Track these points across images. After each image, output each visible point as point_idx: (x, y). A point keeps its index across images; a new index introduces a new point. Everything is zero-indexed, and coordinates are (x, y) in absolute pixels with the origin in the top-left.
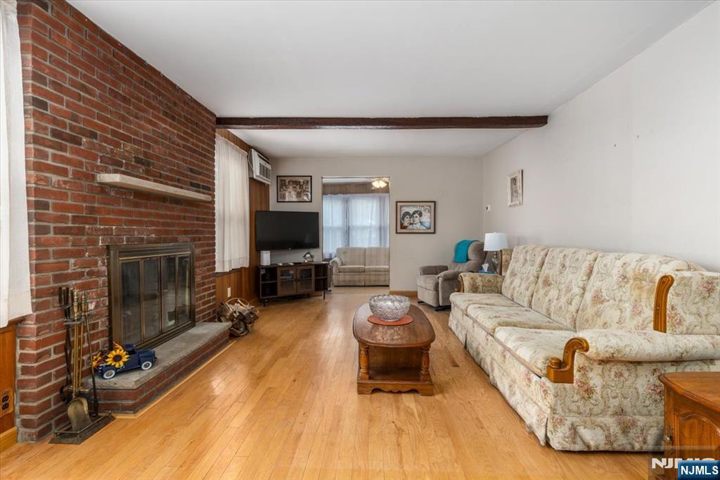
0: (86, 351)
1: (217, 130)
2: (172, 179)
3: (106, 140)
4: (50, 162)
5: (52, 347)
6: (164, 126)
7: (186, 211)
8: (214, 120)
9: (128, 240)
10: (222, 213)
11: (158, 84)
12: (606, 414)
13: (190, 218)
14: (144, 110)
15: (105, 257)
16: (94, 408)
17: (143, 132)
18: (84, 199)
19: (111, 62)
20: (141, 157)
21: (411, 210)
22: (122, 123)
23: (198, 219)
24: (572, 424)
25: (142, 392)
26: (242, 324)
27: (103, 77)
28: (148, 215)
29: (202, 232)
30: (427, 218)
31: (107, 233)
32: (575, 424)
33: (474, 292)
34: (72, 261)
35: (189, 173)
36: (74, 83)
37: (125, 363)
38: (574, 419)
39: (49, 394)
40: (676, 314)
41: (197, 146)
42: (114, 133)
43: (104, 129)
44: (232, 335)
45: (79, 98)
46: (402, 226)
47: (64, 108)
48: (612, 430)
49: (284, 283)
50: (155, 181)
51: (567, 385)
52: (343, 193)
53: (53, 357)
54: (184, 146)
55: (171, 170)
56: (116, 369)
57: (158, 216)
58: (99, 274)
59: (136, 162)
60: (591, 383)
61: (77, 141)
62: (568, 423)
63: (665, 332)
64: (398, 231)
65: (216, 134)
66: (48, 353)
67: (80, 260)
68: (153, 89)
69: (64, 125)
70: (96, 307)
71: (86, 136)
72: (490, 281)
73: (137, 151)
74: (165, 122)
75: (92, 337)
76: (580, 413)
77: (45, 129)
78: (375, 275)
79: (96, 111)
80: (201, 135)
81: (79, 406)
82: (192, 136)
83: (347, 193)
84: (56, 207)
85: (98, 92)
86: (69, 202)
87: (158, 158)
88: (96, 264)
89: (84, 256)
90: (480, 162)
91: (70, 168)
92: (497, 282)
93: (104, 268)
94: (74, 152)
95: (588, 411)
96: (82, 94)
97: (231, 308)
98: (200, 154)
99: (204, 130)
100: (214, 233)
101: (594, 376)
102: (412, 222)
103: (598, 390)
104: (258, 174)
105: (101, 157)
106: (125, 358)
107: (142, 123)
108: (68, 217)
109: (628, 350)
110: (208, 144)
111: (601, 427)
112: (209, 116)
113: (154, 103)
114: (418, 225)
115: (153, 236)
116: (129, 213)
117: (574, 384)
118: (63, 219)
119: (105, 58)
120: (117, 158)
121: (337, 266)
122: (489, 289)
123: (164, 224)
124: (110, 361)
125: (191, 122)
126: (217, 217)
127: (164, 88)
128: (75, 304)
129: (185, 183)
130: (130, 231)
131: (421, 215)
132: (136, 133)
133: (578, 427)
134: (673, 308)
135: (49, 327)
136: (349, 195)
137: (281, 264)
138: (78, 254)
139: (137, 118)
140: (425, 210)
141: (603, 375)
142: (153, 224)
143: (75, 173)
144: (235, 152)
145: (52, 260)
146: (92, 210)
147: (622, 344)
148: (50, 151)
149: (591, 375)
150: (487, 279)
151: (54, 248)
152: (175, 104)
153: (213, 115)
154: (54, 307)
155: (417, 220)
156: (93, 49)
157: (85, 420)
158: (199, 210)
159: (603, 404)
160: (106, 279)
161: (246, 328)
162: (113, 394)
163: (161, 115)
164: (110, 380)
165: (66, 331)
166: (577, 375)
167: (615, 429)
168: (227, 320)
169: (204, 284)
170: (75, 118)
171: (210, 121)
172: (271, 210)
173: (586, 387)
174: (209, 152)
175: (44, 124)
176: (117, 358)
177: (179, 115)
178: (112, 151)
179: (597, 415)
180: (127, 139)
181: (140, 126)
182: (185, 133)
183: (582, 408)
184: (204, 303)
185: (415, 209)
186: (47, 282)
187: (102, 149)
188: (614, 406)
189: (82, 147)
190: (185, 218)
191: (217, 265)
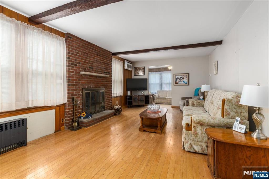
0: (77, 112)
1: (113, 56)
2: (99, 71)
3: (82, 64)
4: (71, 70)
5: (71, 110)
6: (97, 58)
7: (102, 79)
8: (112, 54)
9: (87, 87)
10: (114, 79)
11: (95, 48)
12: (203, 142)
13: (104, 81)
14: (91, 55)
15: (82, 91)
16: (78, 125)
17: (91, 60)
18: (77, 78)
19: (84, 46)
20: (91, 67)
21: (179, 77)
22: (86, 59)
23: (106, 82)
24: (191, 143)
25: (88, 123)
26: (118, 112)
27: (82, 50)
28: (92, 81)
29: (107, 85)
30: (185, 80)
31: (82, 85)
32: (191, 144)
33: (193, 106)
34: (75, 92)
35: (104, 69)
36: (76, 52)
37: (85, 116)
38: (191, 142)
39: (70, 120)
40: (227, 112)
41: (106, 62)
42: (84, 62)
43: (82, 61)
44: (115, 114)
45: (77, 55)
46: (176, 83)
47: (74, 58)
48: (204, 147)
49: (135, 101)
50: (94, 73)
51: (190, 132)
52: (160, 71)
53: (71, 112)
54: (102, 62)
55: (99, 69)
56: (83, 117)
57: (95, 81)
58: (80, 95)
59: (89, 68)
60: (198, 132)
61: (76, 65)
62: (189, 143)
63: (224, 117)
64: (175, 85)
65: (112, 58)
66: (70, 111)
67: (76, 92)
68: (94, 49)
69: (74, 62)
70: (80, 102)
71: (78, 64)
72: (199, 102)
73: (90, 65)
74: (97, 57)
75: (79, 109)
76: (194, 141)
77: (70, 63)
78: (170, 100)
79: (80, 57)
80: (108, 59)
81: (75, 124)
82: (105, 59)
83: (161, 71)
84: (72, 80)
85: (81, 53)
86: (75, 79)
87: (95, 66)
88: (80, 93)
89: (77, 90)
90: (208, 57)
91: (75, 71)
92: (202, 103)
93: (82, 94)
94: (76, 67)
95: (196, 140)
96: (77, 54)
97: (115, 107)
98: (107, 64)
99: (108, 57)
100: (111, 85)
101: (198, 130)
102: (180, 81)
103: (200, 134)
104: (127, 67)
105: (81, 68)
106: (85, 115)
107: (91, 58)
108: (74, 82)
109: (204, 121)
110: (109, 61)
111: (200, 145)
112: (110, 53)
113: (94, 53)
114: (182, 82)
115: (94, 86)
116: (88, 81)
117: (192, 132)
118: (73, 82)
119: (82, 45)
120: (85, 68)
121: (156, 97)
122: (199, 105)
123: (97, 83)
124: (82, 115)
125: (104, 56)
126: (112, 81)
127: (97, 49)
128: (75, 101)
129: (102, 72)
130: (87, 85)
131: (183, 78)
132: (89, 61)
133: (193, 145)
134: (226, 110)
135: (70, 106)
136: (162, 72)
137: (134, 95)
138: (76, 90)
139: (89, 57)
140: (185, 77)
141: (201, 130)
142: (93, 83)
143: (76, 72)
144: (118, 62)
145: (71, 91)
146: (79, 80)
147: (202, 119)
148: (71, 68)
149: (197, 129)
150: (198, 102)
151: (72, 89)
152: (100, 52)
153: (111, 52)
154: (71, 102)
155: (182, 80)
156: (80, 44)
157: (76, 127)
158: (107, 79)
159: (202, 139)
160: (82, 96)
161: (119, 113)
162: (82, 123)
163: (96, 55)
164: (82, 119)
165: (73, 107)
166: (193, 129)
167: (204, 146)
168: (114, 110)
169: (108, 99)
170: (76, 60)
171: (110, 54)
172: (132, 78)
173: (196, 133)
174: (110, 63)
175: (70, 62)
176: (84, 115)
177: (101, 55)
178: (84, 66)
179: (199, 142)
180: (87, 63)
181: (90, 59)
182: (103, 59)
183: (194, 139)
184: (108, 105)
185: (181, 76)
186: (70, 96)
187: (81, 66)
188: (206, 140)
189: (77, 66)
190: (102, 81)
191: (112, 94)
